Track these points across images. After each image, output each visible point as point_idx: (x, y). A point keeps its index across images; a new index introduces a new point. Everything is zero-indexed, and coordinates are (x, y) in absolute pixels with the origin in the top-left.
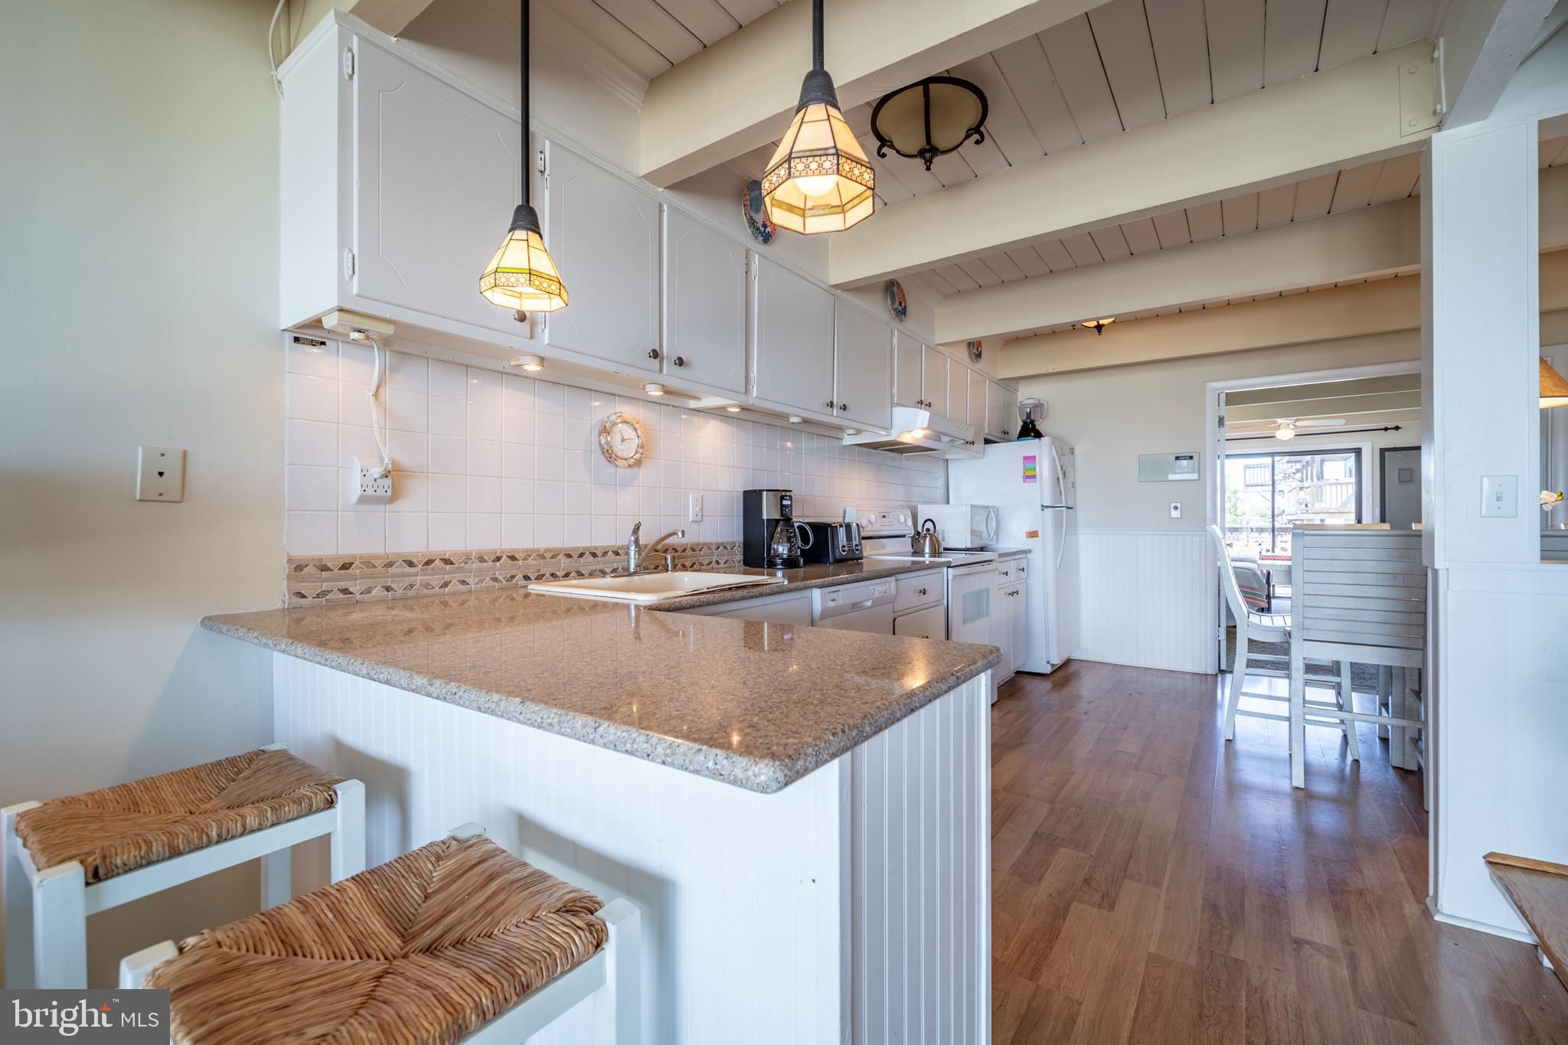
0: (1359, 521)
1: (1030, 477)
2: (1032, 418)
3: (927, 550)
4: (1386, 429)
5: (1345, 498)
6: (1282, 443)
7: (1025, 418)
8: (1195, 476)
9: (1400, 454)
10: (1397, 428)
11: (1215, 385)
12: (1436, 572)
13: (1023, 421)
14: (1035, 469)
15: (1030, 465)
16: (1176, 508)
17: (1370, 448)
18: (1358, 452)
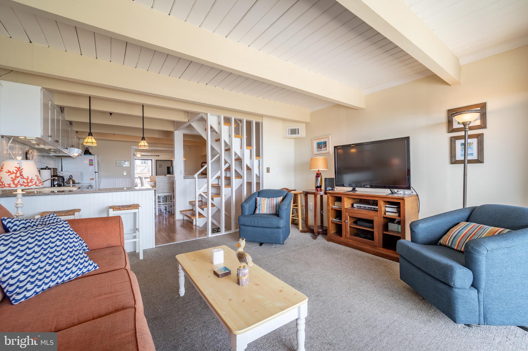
0: (152, 175)
1: (91, 165)
2: (88, 149)
3: (71, 183)
4: (157, 156)
5: (142, 169)
6: (138, 157)
7: (86, 149)
8: (129, 166)
9: (159, 161)
10: (159, 156)
11: (133, 147)
12: (175, 180)
13: (85, 149)
14: (93, 163)
15: (91, 162)
16: (125, 173)
17: (154, 159)
18: (152, 160)
